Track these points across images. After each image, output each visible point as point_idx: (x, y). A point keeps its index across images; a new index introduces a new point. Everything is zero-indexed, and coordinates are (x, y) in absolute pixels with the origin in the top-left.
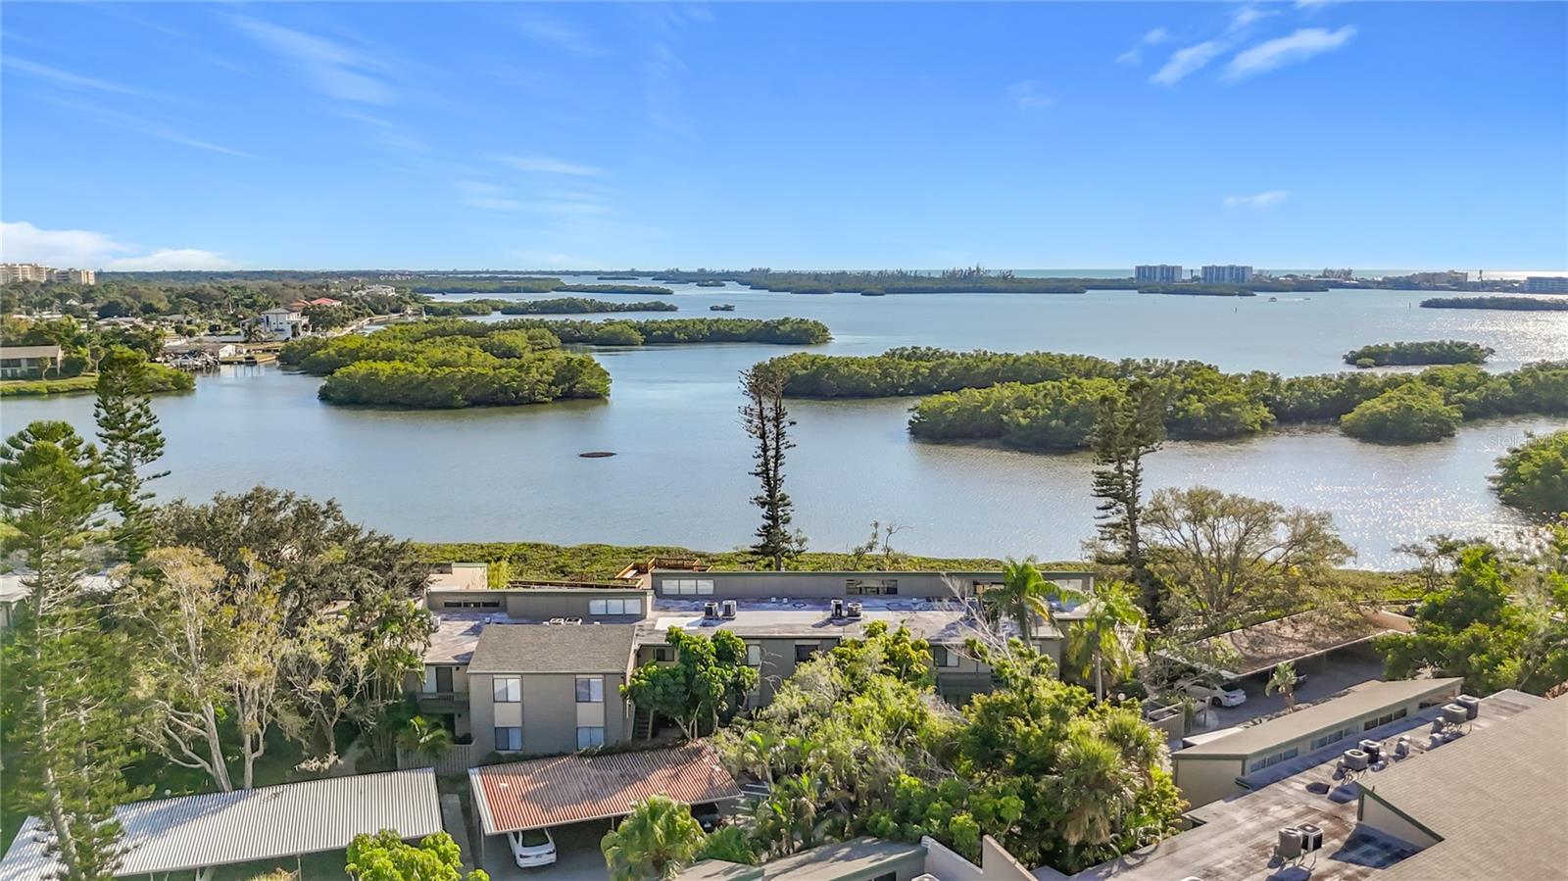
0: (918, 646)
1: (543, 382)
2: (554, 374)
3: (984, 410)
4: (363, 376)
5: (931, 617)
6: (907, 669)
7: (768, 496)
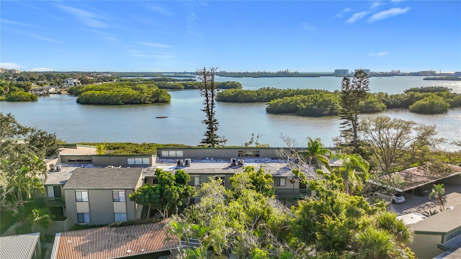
0: (267, 177)
1: (149, 97)
2: (152, 94)
3: (291, 104)
4: (90, 95)
5: (274, 165)
6: (262, 187)
7: (209, 119)
